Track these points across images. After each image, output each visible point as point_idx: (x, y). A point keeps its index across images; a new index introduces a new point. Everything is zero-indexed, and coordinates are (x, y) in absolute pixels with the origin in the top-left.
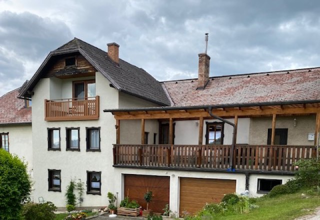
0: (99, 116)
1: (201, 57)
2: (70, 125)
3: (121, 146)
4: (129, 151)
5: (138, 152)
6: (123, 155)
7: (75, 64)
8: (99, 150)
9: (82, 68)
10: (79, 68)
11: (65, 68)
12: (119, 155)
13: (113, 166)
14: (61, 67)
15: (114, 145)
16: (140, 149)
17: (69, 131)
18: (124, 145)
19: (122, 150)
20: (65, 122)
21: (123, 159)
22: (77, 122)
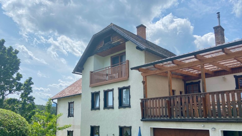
0: (128, 77)
1: (216, 29)
2: (106, 88)
3: (148, 99)
4: (156, 104)
5: (166, 104)
6: (151, 108)
7: (111, 41)
8: (129, 106)
9: (115, 42)
10: (113, 43)
11: (104, 45)
12: (147, 109)
13: (141, 120)
14: (101, 46)
15: (142, 100)
16: (168, 101)
17: (106, 93)
18: (151, 99)
19: (149, 104)
20: (103, 86)
21: (151, 113)
22: (111, 85)
